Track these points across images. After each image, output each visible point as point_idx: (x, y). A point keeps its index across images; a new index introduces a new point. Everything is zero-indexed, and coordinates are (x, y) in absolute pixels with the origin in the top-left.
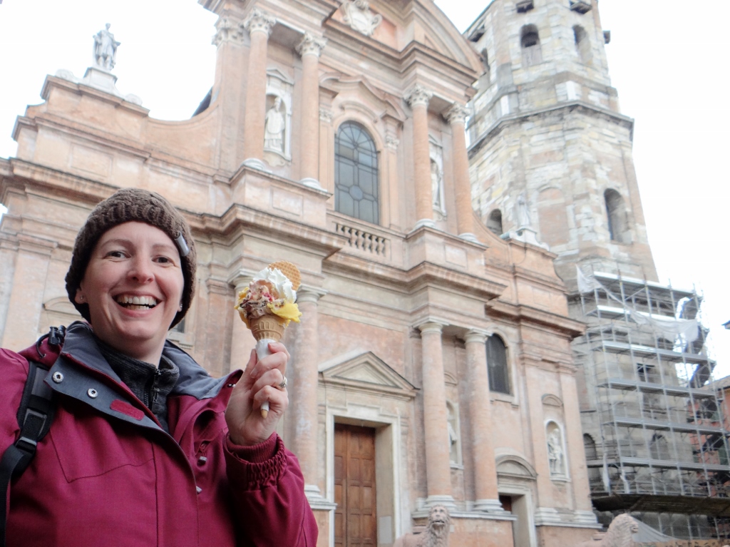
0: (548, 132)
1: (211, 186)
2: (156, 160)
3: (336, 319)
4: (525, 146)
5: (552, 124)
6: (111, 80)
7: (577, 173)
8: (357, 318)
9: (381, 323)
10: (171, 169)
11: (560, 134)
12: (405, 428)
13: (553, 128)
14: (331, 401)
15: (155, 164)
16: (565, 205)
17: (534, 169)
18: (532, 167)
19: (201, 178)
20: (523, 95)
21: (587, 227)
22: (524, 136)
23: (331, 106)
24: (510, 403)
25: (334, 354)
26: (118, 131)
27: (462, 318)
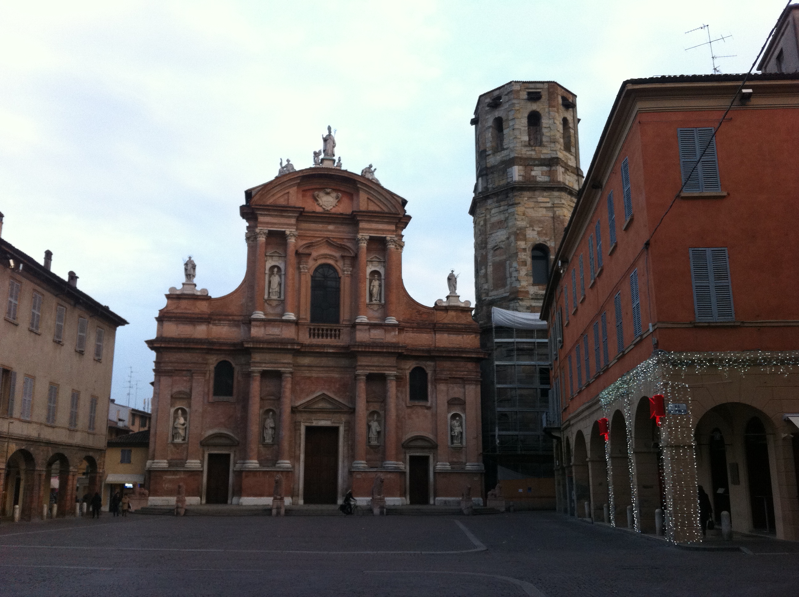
0: (500, 207)
1: (242, 325)
2: (215, 320)
3: (309, 378)
4: (488, 216)
5: (502, 201)
6: (193, 286)
7: (512, 238)
8: (321, 375)
9: (337, 376)
10: (222, 322)
11: (506, 207)
12: (347, 428)
13: (502, 203)
14: (304, 419)
15: (214, 322)
16: (506, 260)
17: (491, 234)
18: (491, 233)
19: (236, 323)
20: (490, 176)
21: (515, 277)
22: (487, 209)
23: (308, 262)
24: (425, 406)
25: (307, 395)
26: (197, 311)
27: (378, 368)
